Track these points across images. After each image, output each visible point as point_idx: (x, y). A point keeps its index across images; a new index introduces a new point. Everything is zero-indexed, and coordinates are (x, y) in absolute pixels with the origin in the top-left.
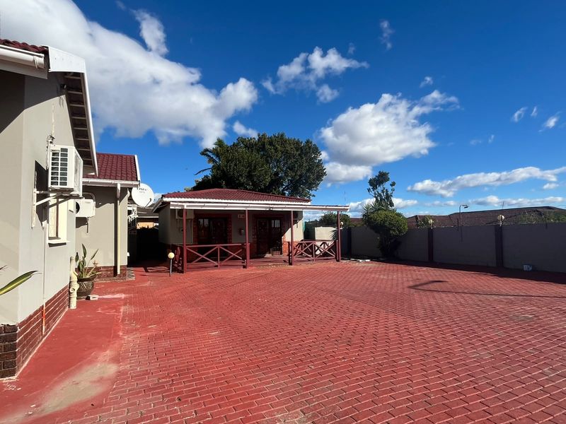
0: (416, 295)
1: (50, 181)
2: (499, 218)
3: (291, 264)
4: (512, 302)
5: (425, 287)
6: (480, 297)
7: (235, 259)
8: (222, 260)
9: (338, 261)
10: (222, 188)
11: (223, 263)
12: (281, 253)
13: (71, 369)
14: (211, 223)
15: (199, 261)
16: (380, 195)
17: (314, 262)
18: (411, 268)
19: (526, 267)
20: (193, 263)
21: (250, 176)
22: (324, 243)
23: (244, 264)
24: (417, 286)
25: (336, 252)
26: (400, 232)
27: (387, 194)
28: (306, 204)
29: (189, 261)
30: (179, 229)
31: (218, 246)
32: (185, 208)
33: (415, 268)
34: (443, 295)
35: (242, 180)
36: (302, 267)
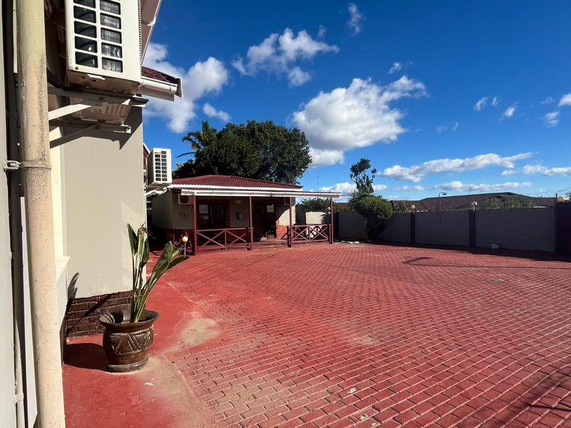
0: (412, 268)
1: (155, 177)
2: (473, 203)
3: (289, 246)
4: (487, 272)
5: (417, 262)
6: (463, 268)
7: (240, 241)
8: (228, 243)
9: (331, 243)
10: (214, 174)
11: (230, 246)
12: (275, 237)
13: (180, 322)
14: (211, 208)
15: (208, 245)
16: (361, 181)
17: (310, 244)
18: (398, 248)
19: (494, 246)
20: (203, 246)
21: (241, 163)
22: (317, 227)
23: (249, 247)
24: (408, 262)
25: (328, 235)
26: (386, 216)
27: (368, 180)
28: (298, 190)
29: (199, 244)
30: (181, 214)
31: (225, 230)
32: (196, 194)
33: (401, 248)
34: (434, 268)
35: (234, 166)
36: (301, 248)
